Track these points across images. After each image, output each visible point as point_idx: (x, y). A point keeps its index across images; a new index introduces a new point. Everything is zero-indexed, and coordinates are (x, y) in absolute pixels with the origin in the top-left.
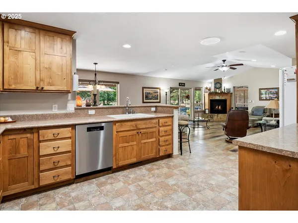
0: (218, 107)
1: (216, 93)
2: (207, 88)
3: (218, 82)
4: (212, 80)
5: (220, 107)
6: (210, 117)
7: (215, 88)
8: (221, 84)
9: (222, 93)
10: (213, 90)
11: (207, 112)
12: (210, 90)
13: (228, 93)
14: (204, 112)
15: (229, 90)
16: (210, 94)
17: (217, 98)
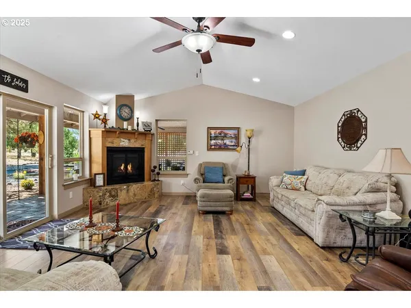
0: (126, 168)
1: (123, 133)
2: (96, 116)
3: (125, 104)
4: (111, 97)
5: (129, 167)
6: (111, 196)
7: (120, 117)
8: (132, 111)
9: (134, 134)
10: (112, 121)
11: (100, 181)
12: (105, 121)
13: (147, 133)
14: (92, 182)
16: (108, 132)
17: (124, 143)
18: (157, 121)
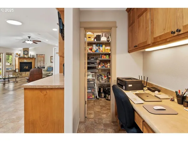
0: (26, 67)
1: (24, 58)
2: (17, 54)
3: (26, 51)
4: (22, 49)
5: (27, 67)
6: (20, 74)
7: (24, 54)
8: (28, 52)
9: (29, 58)
10: (22, 55)
11: (17, 71)
12: (20, 55)
13: (33, 58)
14: (15, 71)
15: (33, 56)
16: (20, 58)
17: (25, 61)
18: (37, 54)
